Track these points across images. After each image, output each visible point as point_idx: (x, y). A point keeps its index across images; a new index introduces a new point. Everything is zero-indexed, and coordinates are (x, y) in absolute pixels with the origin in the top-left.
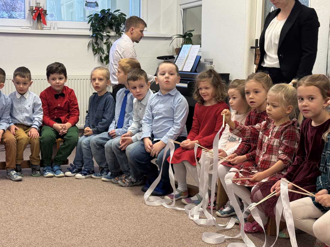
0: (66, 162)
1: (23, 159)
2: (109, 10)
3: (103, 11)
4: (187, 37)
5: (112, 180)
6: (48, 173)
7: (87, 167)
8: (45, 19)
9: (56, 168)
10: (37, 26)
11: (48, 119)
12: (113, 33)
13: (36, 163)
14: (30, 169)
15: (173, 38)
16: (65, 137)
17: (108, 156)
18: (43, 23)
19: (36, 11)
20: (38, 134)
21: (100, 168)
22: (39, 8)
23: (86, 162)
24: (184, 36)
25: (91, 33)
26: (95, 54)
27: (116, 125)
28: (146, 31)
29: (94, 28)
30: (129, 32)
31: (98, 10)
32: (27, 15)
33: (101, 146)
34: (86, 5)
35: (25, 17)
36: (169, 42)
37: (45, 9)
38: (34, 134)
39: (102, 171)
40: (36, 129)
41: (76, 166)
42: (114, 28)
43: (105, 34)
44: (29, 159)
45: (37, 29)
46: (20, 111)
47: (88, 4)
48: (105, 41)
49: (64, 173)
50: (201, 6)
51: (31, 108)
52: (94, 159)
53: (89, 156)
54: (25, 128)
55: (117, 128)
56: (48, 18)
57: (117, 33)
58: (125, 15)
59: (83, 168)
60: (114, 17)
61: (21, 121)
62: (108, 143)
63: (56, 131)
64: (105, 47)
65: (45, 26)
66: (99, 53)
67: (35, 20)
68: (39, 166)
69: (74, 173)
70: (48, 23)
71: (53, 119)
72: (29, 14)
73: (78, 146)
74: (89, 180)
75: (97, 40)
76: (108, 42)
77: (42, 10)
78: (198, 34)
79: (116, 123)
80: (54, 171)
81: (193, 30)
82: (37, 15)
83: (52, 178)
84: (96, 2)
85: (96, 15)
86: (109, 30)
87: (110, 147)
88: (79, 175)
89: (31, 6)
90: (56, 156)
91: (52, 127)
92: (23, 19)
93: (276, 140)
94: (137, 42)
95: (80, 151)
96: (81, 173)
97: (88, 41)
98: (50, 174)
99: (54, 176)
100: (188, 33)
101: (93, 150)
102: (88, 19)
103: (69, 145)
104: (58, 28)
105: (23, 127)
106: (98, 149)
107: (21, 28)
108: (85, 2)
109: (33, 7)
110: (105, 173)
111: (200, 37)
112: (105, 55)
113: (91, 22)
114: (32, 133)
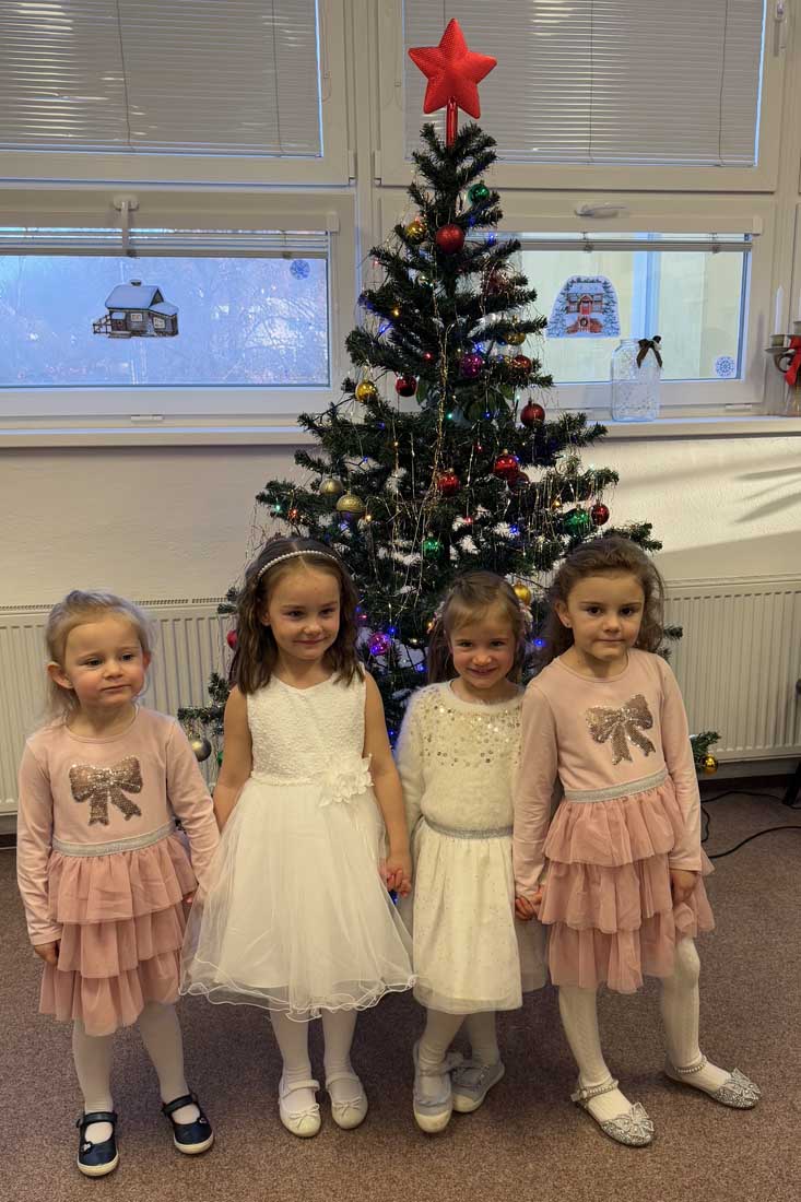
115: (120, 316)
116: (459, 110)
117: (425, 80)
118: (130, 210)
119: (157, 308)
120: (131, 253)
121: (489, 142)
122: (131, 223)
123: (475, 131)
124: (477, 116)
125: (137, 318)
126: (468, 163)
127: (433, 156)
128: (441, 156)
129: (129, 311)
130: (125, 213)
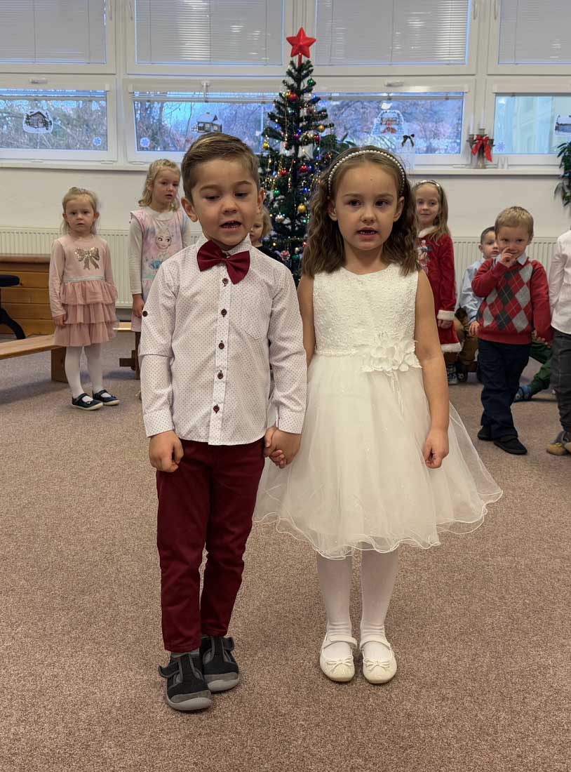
8: (490, 152)
10: (478, 163)
18: (487, 159)
22: (482, 137)
25: (561, 172)
26: (565, 204)
29: (568, 164)
32: (463, 148)
34: (557, 128)
37: (491, 138)
45: (477, 167)
47: (560, 127)
56: (494, 151)
65: (489, 163)
67: (475, 154)
70: (495, 158)
72: (466, 146)
75: (570, 183)
77: (488, 139)
82: (479, 146)
89: (471, 133)
97: (556, 183)
102: (559, 150)
104: (510, 165)
108: (555, 125)
109: (473, 135)
113: (563, 155)
115: (201, 125)
116: (303, 56)
117: (291, 47)
118: (207, 86)
119: (214, 122)
120: (206, 102)
121: (311, 66)
122: (207, 91)
123: (308, 62)
124: (309, 57)
125: (207, 126)
126: (305, 72)
127: (293, 71)
128: (296, 70)
129: (205, 123)
130: (205, 87)
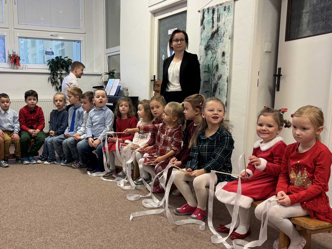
0: (37, 154)
1: (9, 153)
2: (61, 57)
3: (57, 58)
4: (111, 74)
5: (68, 164)
6: (26, 161)
7: (51, 157)
8: (19, 62)
9: (30, 158)
10: (14, 67)
11: (24, 127)
12: (64, 72)
13: (19, 155)
14: (15, 159)
15: (102, 75)
16: (36, 138)
17: (65, 150)
18: (18, 65)
19: (13, 57)
20: (19, 137)
21: (60, 157)
22: (15, 55)
23: (50, 153)
24: (109, 74)
25: (49, 72)
26: (53, 86)
27: (69, 130)
28: (85, 70)
29: (52, 69)
30: (74, 72)
31: (54, 57)
32: (7, 60)
33: (60, 143)
35: (5, 60)
36: (100, 77)
37: (19, 56)
38: (16, 137)
39: (61, 159)
40: (16, 133)
41: (44, 156)
42: (65, 68)
43: (59, 72)
44: (14, 153)
45: (14, 69)
46: (5, 122)
47: (47, 53)
48: (59, 77)
49: (36, 161)
50: (120, 54)
51: (12, 120)
52: (55, 152)
53: (52, 150)
54: (9, 133)
55: (70, 132)
56: (21, 62)
57: (66, 72)
58: (72, 60)
59: (49, 157)
60: (64, 62)
61: (7, 129)
62: (65, 141)
63: (30, 134)
64: (59, 81)
65: (19, 67)
66: (55, 85)
67: (12, 63)
68: (21, 157)
69: (42, 161)
70: (21, 65)
71: (28, 127)
72: (8, 59)
73: (45, 144)
74: (53, 165)
75: (54, 76)
76: (61, 78)
77: (17, 57)
78: (118, 72)
79: (69, 129)
80: (30, 160)
81: (115, 70)
82: (14, 60)
83: (29, 165)
84: (52, 52)
85: (53, 60)
86: (61, 69)
87: (66, 144)
88: (46, 162)
89: (10, 54)
90: (31, 150)
91: (27, 132)
92: (4, 62)
93: (170, 137)
94: (80, 77)
95: (46, 146)
96: (47, 161)
97: (48, 76)
98: (27, 162)
99: (30, 163)
100: (112, 71)
101: (55, 146)
102: (48, 63)
103: (39, 143)
104: (28, 68)
105: (8, 132)
106: (58, 145)
107: (4, 69)
108: (45, 52)
110: (63, 160)
111: (119, 74)
112: (59, 86)
113: (49, 65)
114: (15, 137)
